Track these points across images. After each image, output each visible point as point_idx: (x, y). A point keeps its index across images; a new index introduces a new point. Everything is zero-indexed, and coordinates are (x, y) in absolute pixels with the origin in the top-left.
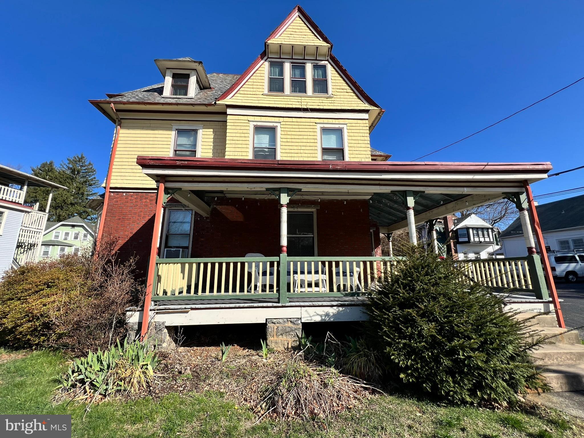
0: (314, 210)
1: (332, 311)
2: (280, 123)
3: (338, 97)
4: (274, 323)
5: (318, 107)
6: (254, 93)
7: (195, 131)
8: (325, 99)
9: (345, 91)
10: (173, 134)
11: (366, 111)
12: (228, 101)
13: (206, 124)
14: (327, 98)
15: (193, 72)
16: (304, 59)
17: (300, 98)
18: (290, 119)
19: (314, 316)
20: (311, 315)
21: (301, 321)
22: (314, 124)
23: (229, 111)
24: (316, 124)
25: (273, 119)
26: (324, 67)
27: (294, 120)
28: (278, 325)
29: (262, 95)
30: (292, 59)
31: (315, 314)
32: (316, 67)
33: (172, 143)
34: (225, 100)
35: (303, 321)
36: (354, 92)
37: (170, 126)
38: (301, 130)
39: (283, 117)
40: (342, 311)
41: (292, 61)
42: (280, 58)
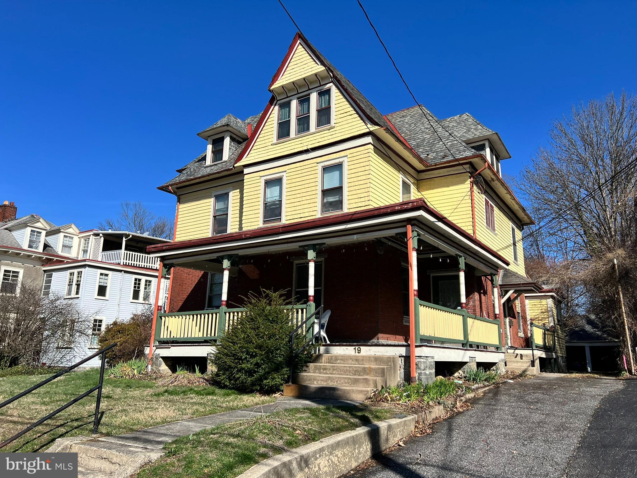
0: (321, 259)
2: (286, 171)
3: (340, 124)
5: (318, 145)
6: (265, 145)
7: (227, 194)
9: (349, 114)
10: (212, 200)
11: (369, 133)
12: (245, 161)
13: (236, 185)
14: (329, 130)
15: (226, 134)
16: (309, 90)
17: (303, 138)
18: (295, 165)
22: (316, 164)
23: (246, 171)
24: (318, 165)
26: (328, 91)
27: (299, 164)
29: (272, 145)
30: (298, 94)
32: (321, 94)
33: (212, 210)
34: (242, 161)
36: (357, 113)
37: (211, 194)
41: (298, 96)
42: (288, 97)
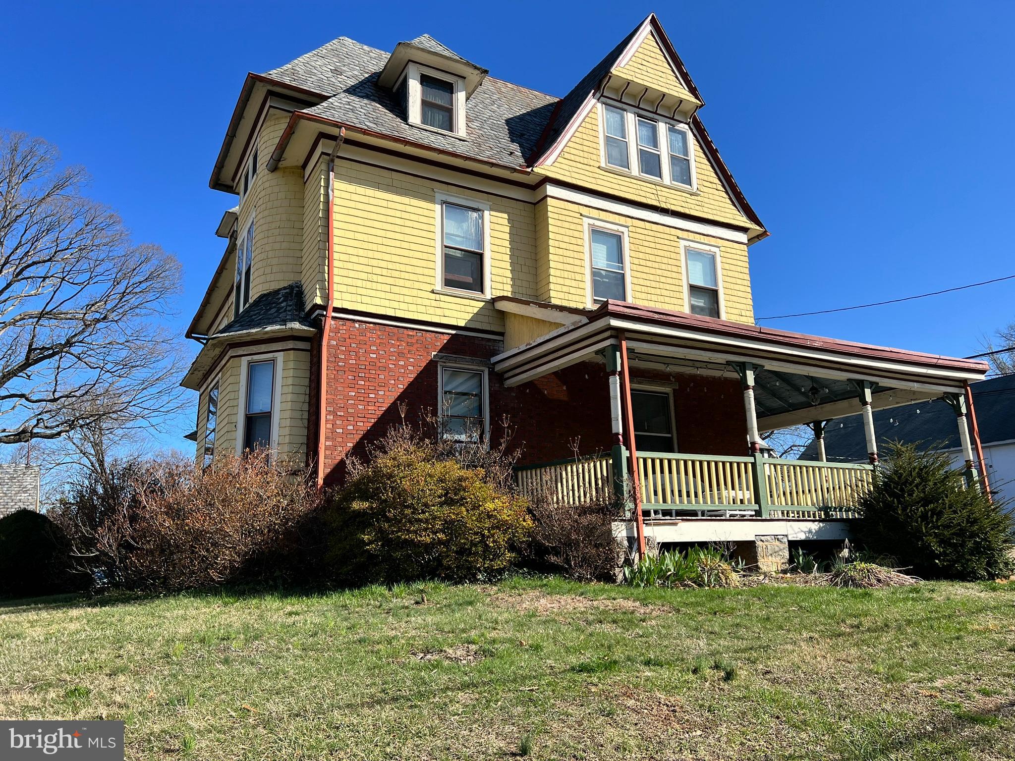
0: (667, 389)
1: (815, 526)
2: (628, 227)
3: (706, 195)
4: (763, 541)
5: (682, 210)
6: (586, 161)
8: (689, 196)
9: (714, 186)
11: (744, 230)
12: (549, 169)
13: (499, 203)
14: (691, 195)
15: (461, 82)
16: (655, 113)
17: (653, 186)
18: (641, 224)
19: (798, 532)
20: (796, 532)
21: (788, 538)
22: (676, 239)
23: (551, 190)
24: (678, 240)
25: (617, 219)
26: (683, 135)
27: (648, 225)
28: (766, 543)
29: (599, 168)
30: (638, 107)
31: (799, 530)
33: (438, 231)
34: (544, 166)
35: (790, 539)
36: (727, 192)
37: (432, 193)
38: (658, 246)
39: (632, 218)
40: (823, 527)
41: (637, 110)
42: (620, 101)
